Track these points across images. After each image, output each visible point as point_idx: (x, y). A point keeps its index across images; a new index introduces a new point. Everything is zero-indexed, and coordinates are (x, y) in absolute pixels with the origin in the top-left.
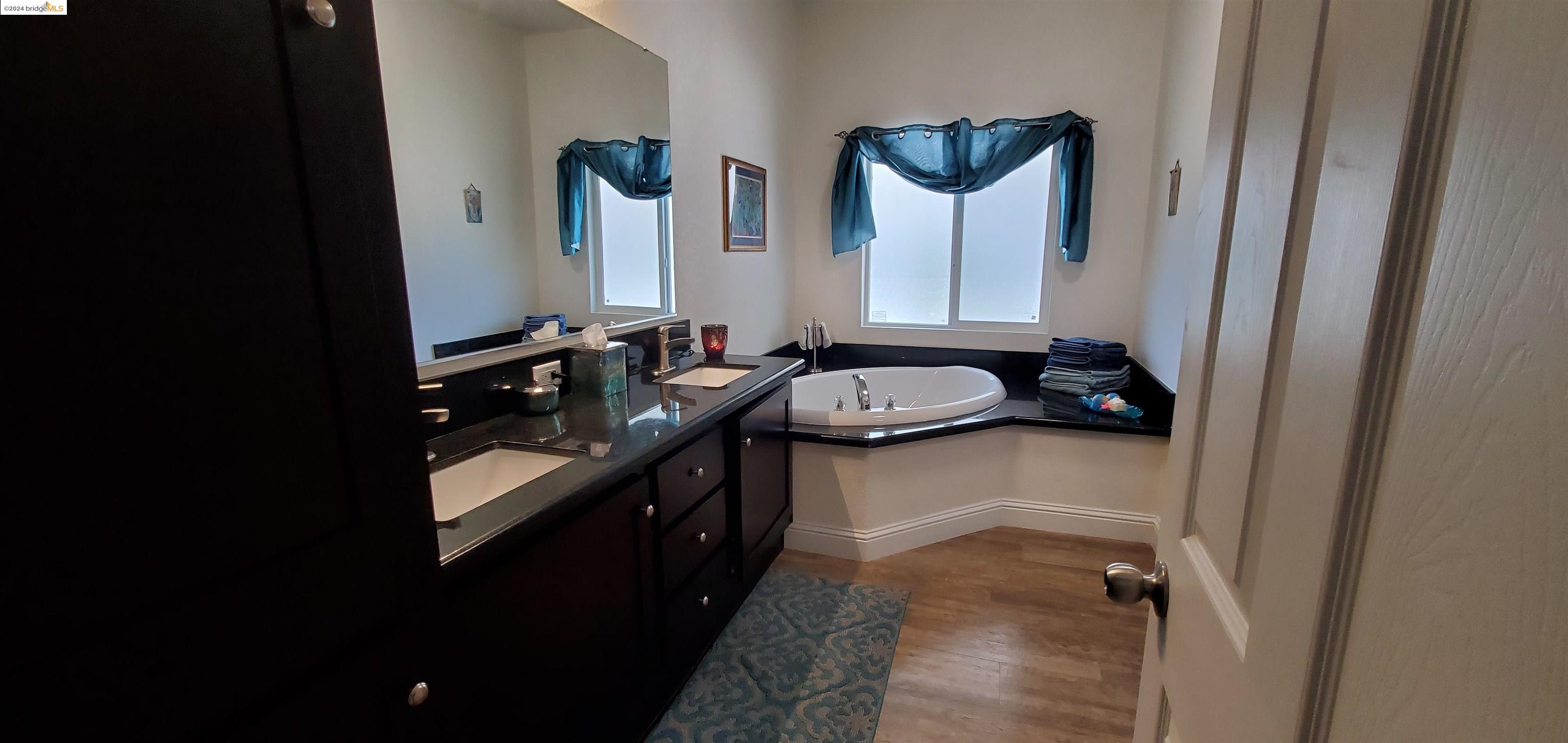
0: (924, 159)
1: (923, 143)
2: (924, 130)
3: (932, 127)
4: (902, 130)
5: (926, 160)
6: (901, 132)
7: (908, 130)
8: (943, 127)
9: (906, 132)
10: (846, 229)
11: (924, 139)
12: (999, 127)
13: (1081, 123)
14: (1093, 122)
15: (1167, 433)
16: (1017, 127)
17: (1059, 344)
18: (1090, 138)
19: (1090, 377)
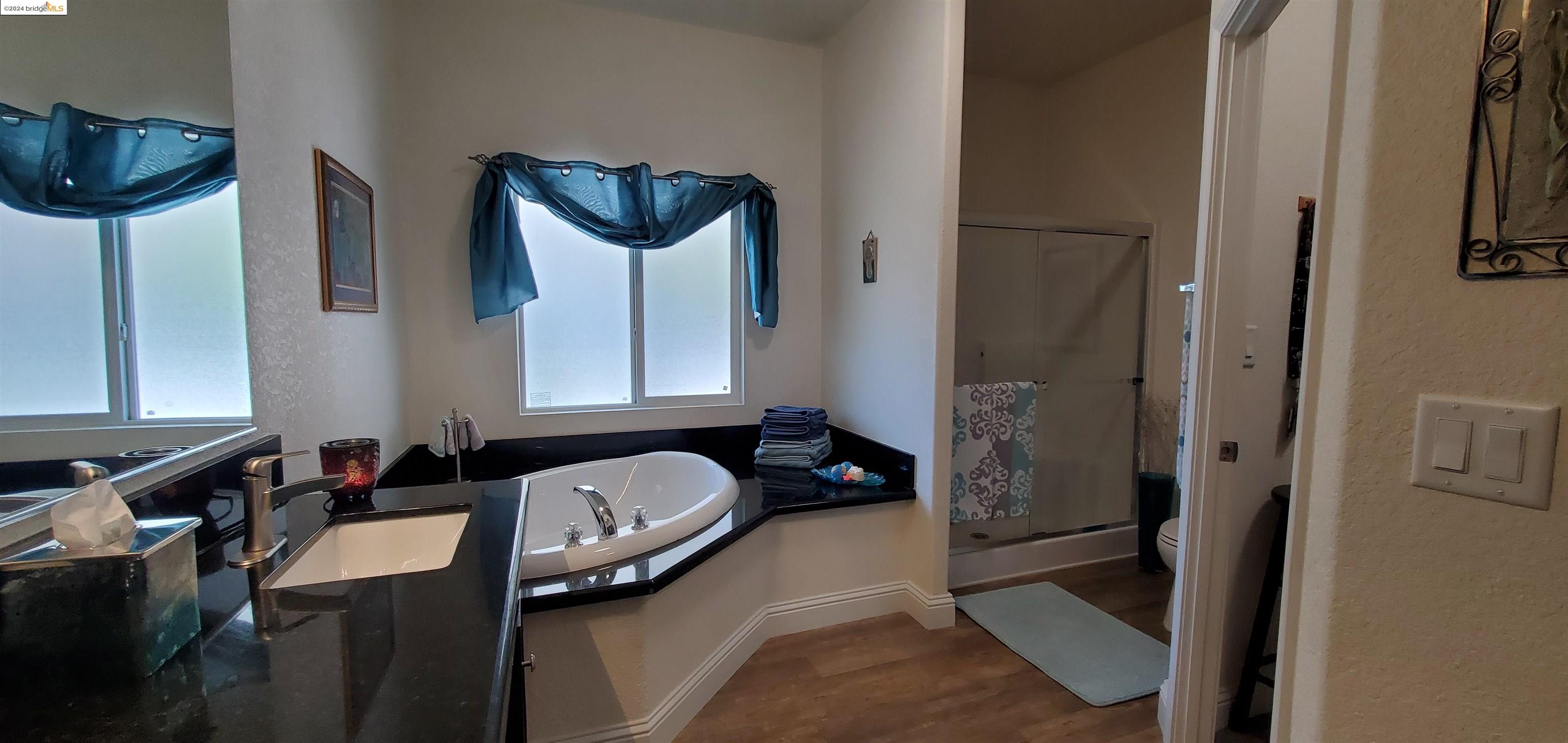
0: (598, 204)
1: (594, 186)
2: (595, 169)
3: (604, 168)
4: (567, 165)
5: (599, 205)
6: (566, 168)
7: (575, 167)
8: (618, 169)
9: (573, 169)
10: (494, 286)
11: (596, 181)
12: (683, 179)
13: (762, 187)
14: (773, 188)
15: (912, 496)
16: (700, 183)
17: (772, 415)
18: (773, 204)
19: (810, 448)
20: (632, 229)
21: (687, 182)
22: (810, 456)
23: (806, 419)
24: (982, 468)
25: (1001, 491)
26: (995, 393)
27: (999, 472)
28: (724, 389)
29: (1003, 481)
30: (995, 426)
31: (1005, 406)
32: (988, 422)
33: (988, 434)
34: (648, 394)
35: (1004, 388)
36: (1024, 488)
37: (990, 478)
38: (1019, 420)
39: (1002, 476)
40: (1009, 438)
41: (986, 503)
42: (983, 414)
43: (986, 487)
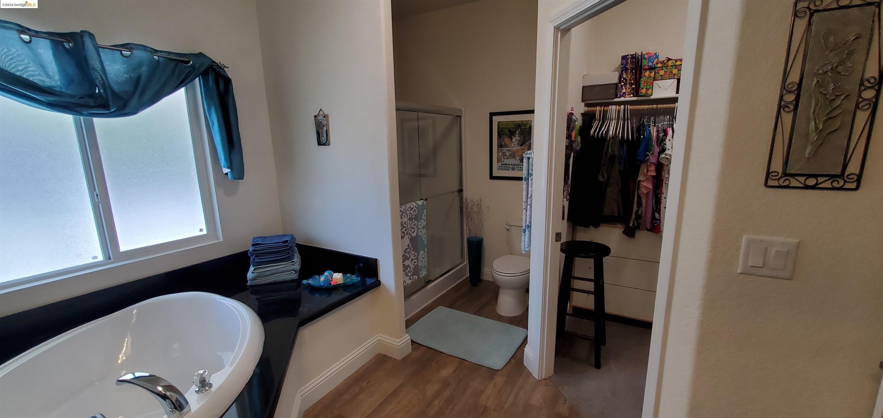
1: (19, 47)
11: (22, 43)
12: (134, 51)
13: (215, 66)
14: (225, 67)
15: (378, 283)
16: (154, 57)
17: (258, 248)
18: (228, 81)
19: (294, 265)
20: (81, 98)
21: (139, 54)
22: (294, 271)
23: (288, 246)
24: (405, 255)
25: (414, 265)
26: (408, 210)
27: (413, 255)
28: (200, 231)
29: (415, 259)
30: (409, 229)
31: (413, 217)
32: (406, 228)
33: (407, 234)
34: (123, 248)
35: (412, 206)
36: (424, 260)
37: (410, 259)
38: (420, 223)
39: (414, 257)
40: (415, 235)
41: (409, 274)
42: (404, 223)
43: (408, 265)
